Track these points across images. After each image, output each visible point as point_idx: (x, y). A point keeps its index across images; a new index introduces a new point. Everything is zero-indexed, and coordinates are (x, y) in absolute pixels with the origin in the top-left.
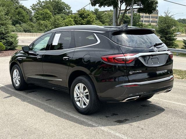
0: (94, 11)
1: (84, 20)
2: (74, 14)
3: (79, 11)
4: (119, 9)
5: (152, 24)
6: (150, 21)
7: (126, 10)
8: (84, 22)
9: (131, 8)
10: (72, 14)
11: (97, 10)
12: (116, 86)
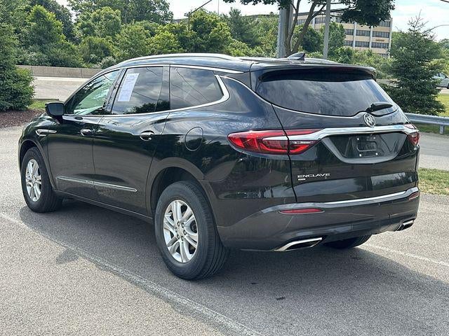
0: (229, 16)
1: (201, 37)
2: (178, 21)
3: (189, 15)
4: (294, 12)
5: (375, 50)
6: (371, 45)
7: (311, 14)
8: (203, 44)
9: (325, 8)
10: (172, 21)
11: (236, 13)
12: (265, 211)
